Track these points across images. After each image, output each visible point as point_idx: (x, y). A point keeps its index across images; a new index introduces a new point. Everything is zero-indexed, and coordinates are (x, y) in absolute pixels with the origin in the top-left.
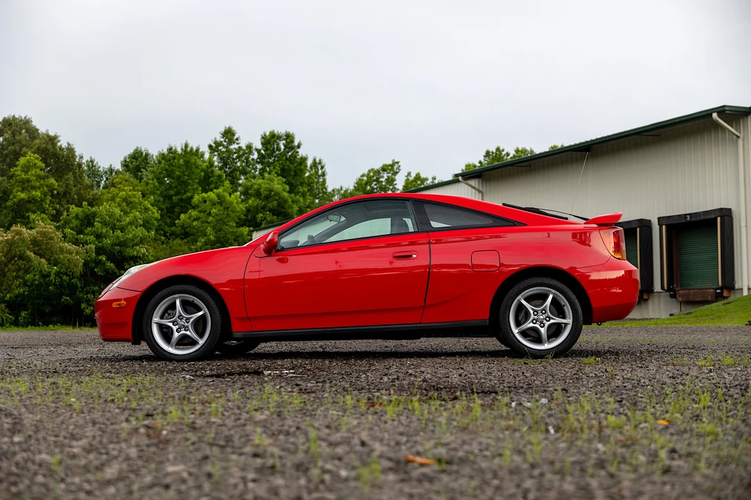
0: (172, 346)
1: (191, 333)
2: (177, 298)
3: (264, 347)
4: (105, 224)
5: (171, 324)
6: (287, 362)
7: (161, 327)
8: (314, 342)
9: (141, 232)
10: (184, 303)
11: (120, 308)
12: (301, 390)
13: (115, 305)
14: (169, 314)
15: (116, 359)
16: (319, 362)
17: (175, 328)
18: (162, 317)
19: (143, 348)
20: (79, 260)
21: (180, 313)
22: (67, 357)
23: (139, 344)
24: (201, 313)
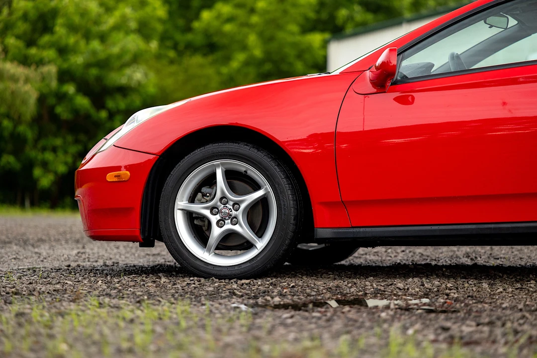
0: (209, 251)
1: (242, 229)
2: (218, 166)
3: (364, 255)
4: (72, 28)
5: (207, 213)
6: (413, 284)
7: (190, 216)
8: (455, 248)
9: (133, 43)
10: (230, 175)
11: (120, 183)
12: (452, 337)
13: (110, 177)
14: (204, 195)
15: (111, 272)
16: (470, 285)
17: (214, 219)
18: (192, 200)
19: (160, 253)
20: (30, 92)
21: (223, 192)
22: (26, 264)
23: (152, 245)
24: (259, 193)
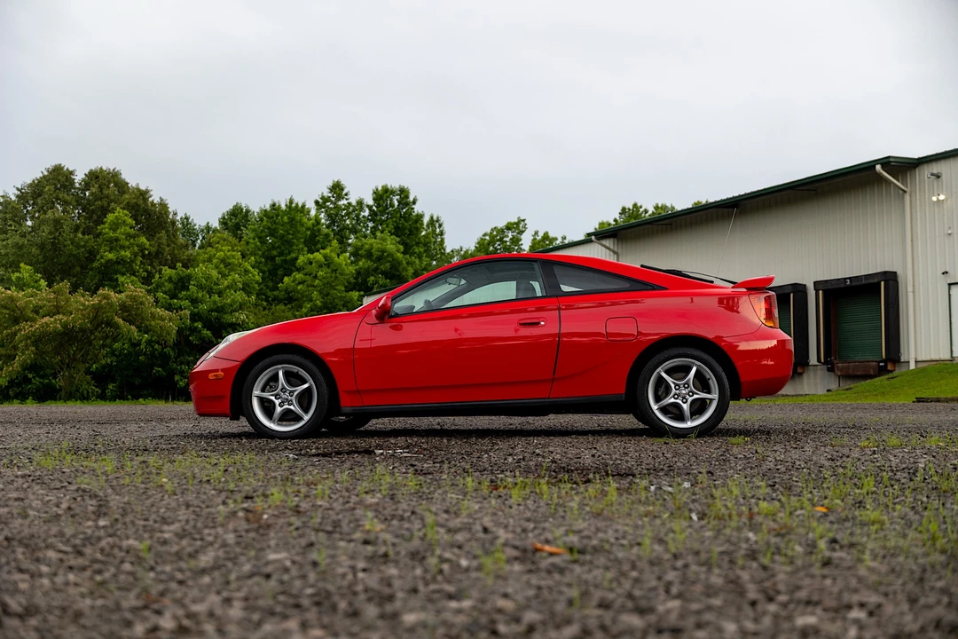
0: (274, 422)
1: (295, 408)
2: (280, 369)
3: (375, 424)
5: (273, 398)
6: (401, 440)
7: (262, 401)
8: (431, 419)
9: (240, 296)
10: (287, 375)
11: (218, 380)
12: (416, 470)
13: (211, 376)
14: (271, 387)
15: (213, 436)
16: (436, 441)
17: (277, 402)
18: (263, 390)
19: (243, 424)
21: (283, 384)
22: (158, 433)
23: (238, 419)
24: (306, 386)
